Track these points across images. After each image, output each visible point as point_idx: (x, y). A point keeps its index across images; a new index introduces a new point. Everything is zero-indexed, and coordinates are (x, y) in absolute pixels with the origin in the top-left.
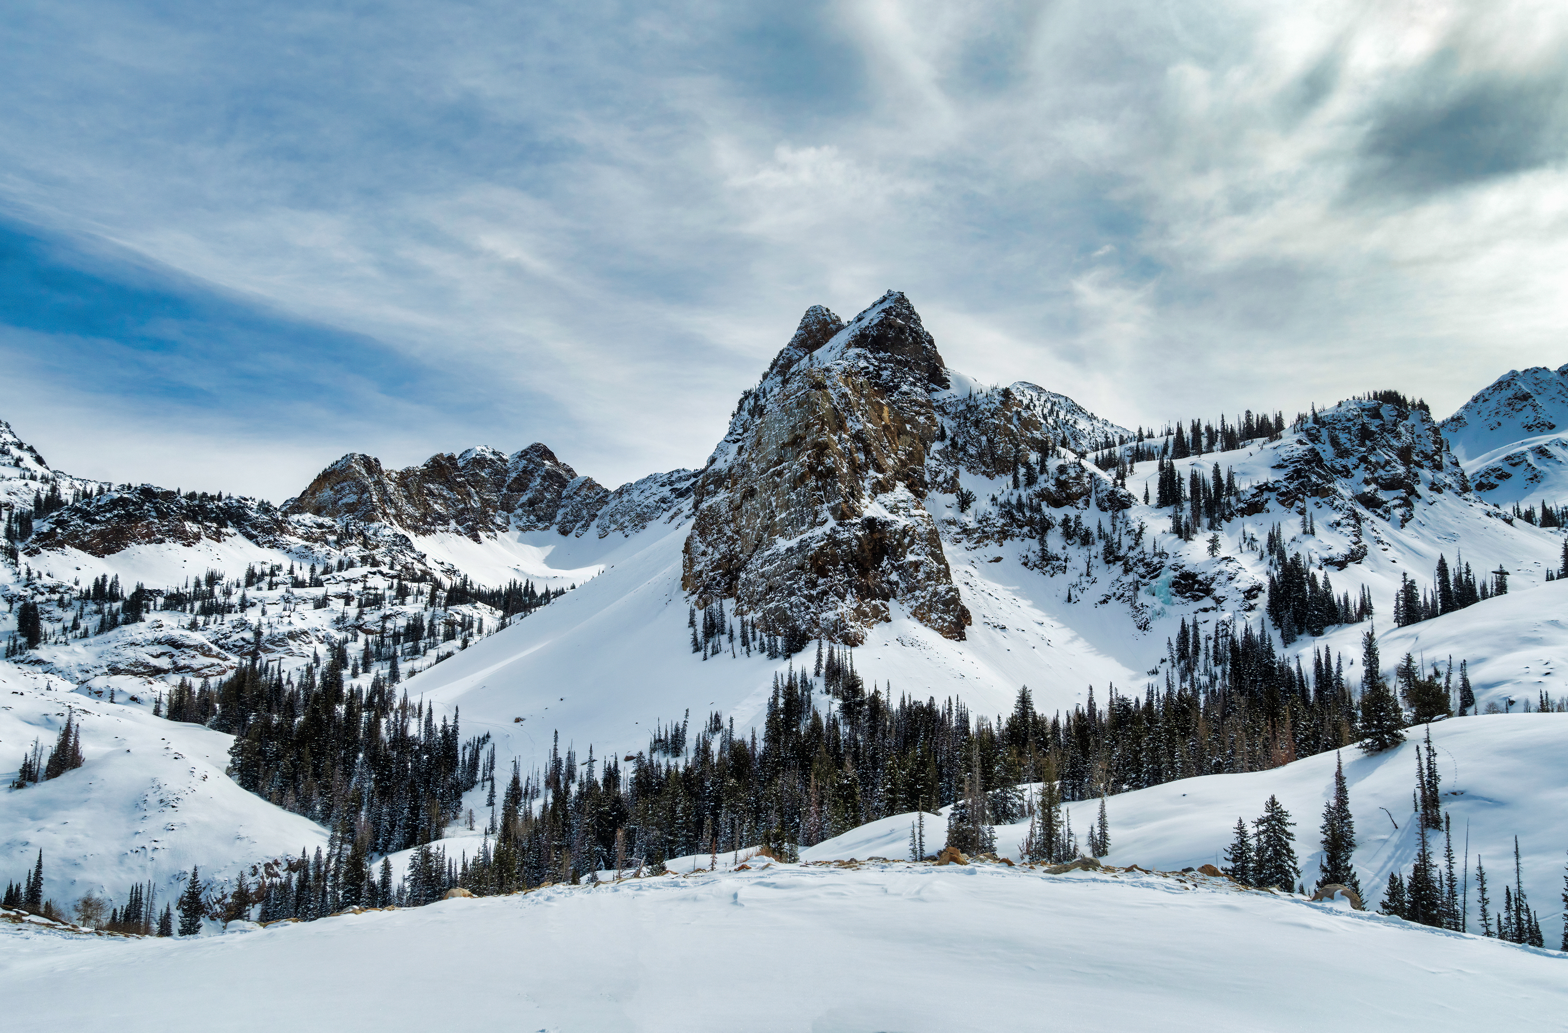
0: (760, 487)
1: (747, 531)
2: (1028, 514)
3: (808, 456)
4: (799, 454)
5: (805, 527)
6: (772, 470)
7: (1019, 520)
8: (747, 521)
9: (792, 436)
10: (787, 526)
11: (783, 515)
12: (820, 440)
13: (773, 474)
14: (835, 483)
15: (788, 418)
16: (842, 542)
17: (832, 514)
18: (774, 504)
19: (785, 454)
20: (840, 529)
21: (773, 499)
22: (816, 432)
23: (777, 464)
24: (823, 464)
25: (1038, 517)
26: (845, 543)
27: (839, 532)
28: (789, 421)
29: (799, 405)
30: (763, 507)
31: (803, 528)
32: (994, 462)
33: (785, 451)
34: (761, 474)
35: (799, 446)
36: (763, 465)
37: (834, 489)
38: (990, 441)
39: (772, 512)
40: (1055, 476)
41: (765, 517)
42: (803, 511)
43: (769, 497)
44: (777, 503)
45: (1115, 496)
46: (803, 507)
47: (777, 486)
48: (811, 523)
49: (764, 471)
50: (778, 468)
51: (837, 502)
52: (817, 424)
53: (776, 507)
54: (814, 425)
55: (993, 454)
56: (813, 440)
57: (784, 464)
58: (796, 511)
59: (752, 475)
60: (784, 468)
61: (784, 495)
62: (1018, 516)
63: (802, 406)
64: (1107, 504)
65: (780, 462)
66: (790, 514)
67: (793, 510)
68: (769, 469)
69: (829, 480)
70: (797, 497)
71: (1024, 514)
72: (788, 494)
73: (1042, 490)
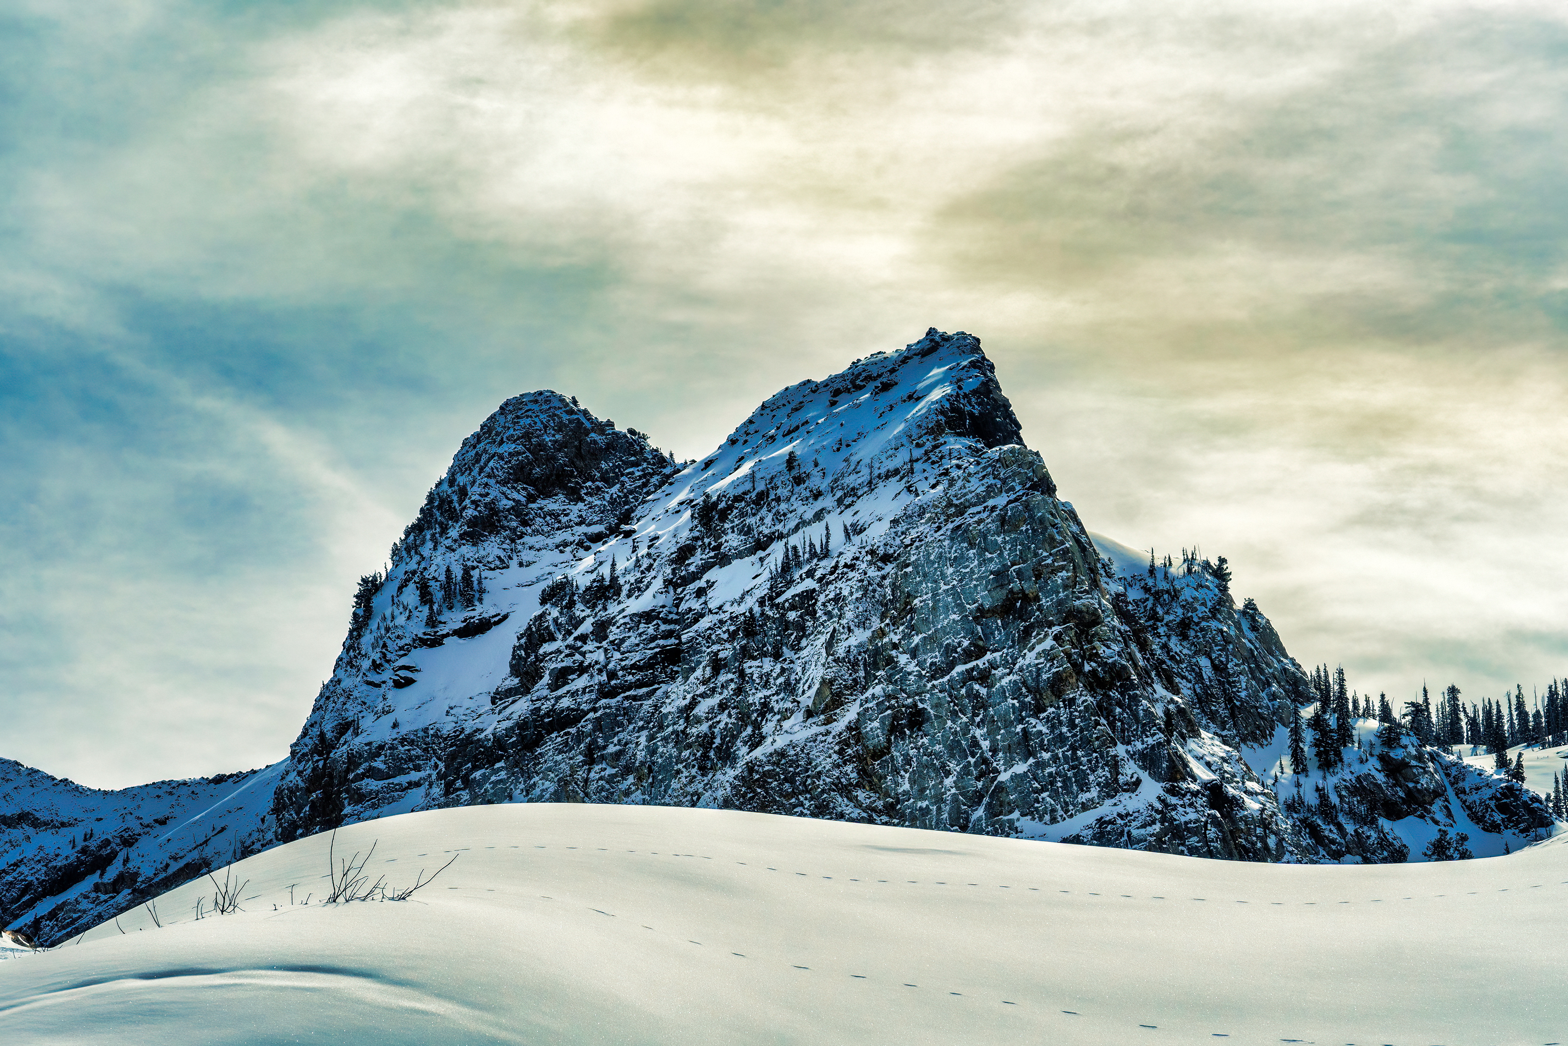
0: (936, 706)
1: (924, 804)
2: (1350, 828)
3: (1057, 638)
4: (1027, 633)
5: (1094, 793)
6: (960, 668)
7: (1333, 842)
8: (912, 782)
9: (1001, 594)
10: (1038, 791)
11: (1021, 768)
12: (1077, 603)
13: (968, 676)
14: (1135, 699)
15: (980, 554)
16: (1189, 830)
17: (1144, 768)
18: (985, 744)
19: (988, 634)
20: (1173, 800)
21: (978, 733)
22: (1065, 587)
23: (969, 655)
24: (1094, 656)
25: (1374, 835)
26: (1194, 832)
27: (1174, 808)
28: (983, 562)
29: (1005, 523)
30: (954, 748)
31: (1088, 795)
32: (1233, 716)
33: (985, 627)
34: (933, 677)
35: (1022, 615)
36: (934, 657)
37: (1135, 715)
38: (1219, 668)
39: (985, 761)
40: (1377, 751)
41: (966, 771)
42: (1075, 757)
43: (966, 730)
44: (994, 742)
45: (1517, 798)
46: (1074, 749)
47: (980, 704)
48: (1107, 785)
49: (937, 672)
50: (980, 663)
51: (1150, 741)
52: (1062, 568)
53: (994, 750)
54: (1055, 571)
55: (1229, 700)
56: (1060, 603)
57: (989, 656)
58: (1055, 758)
59: (904, 679)
60: (993, 665)
61: (1008, 724)
62: (1329, 831)
63: (1015, 528)
64: (1498, 817)
65: (980, 652)
66: (1041, 765)
67: (1046, 756)
68: (951, 666)
69: (1114, 694)
70: (1053, 728)
71: (1340, 827)
72: (1021, 720)
73: (1358, 779)
